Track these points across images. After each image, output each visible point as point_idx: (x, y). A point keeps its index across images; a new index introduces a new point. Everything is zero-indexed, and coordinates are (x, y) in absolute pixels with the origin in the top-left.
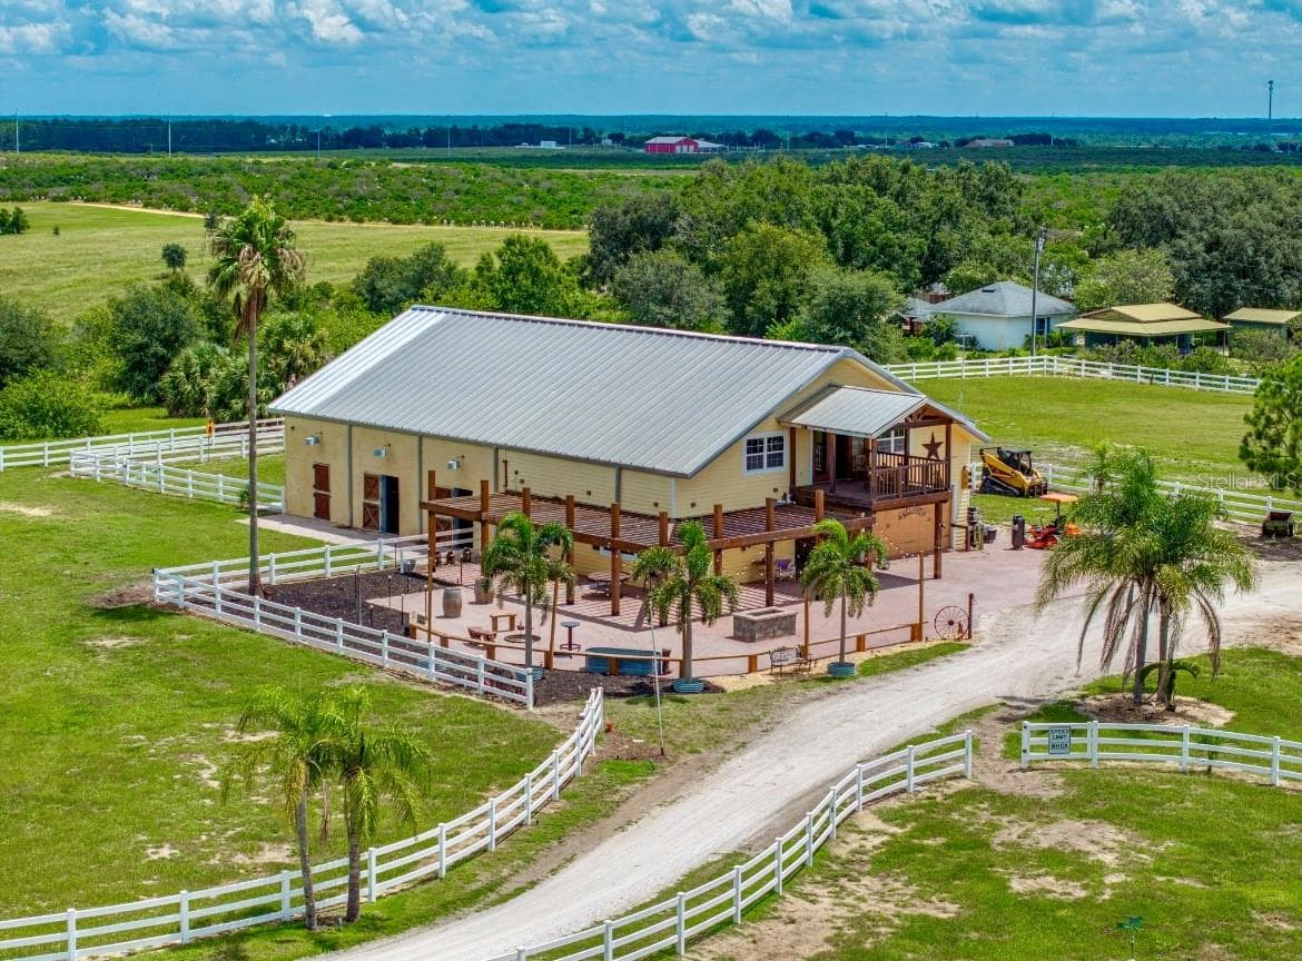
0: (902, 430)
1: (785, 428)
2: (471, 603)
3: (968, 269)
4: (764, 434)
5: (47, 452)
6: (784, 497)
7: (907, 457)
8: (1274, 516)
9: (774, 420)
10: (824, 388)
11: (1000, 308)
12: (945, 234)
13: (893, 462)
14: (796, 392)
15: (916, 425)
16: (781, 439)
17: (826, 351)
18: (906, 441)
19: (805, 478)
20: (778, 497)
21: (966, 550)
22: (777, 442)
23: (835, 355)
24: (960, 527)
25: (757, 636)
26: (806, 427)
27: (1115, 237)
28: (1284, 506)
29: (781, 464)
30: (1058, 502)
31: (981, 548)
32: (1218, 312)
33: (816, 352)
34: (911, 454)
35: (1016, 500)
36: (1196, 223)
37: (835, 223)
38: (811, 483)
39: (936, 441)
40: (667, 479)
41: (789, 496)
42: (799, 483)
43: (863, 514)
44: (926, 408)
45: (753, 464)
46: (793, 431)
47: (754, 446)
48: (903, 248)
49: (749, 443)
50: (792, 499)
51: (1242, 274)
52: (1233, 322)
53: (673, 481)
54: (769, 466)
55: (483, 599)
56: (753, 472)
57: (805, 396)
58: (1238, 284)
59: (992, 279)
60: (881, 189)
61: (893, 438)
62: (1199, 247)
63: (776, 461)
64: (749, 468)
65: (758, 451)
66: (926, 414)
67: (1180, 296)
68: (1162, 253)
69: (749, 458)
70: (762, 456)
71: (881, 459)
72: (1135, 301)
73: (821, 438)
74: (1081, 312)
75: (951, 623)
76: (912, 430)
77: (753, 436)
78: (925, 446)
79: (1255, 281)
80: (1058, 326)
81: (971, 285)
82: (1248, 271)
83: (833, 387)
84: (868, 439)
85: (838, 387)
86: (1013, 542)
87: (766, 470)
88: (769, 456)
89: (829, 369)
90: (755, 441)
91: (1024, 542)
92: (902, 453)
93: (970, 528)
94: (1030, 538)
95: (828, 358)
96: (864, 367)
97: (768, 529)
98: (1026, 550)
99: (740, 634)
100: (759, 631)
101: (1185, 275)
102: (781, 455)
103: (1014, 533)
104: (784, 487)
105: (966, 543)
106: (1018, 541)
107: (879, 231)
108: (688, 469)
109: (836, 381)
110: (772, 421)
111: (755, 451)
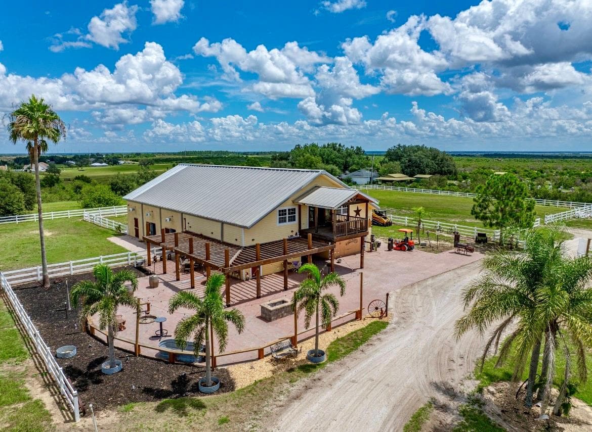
0: (347, 205)
1: (296, 205)
2: (147, 288)
3: (354, 167)
4: (286, 207)
5: (69, 214)
6: (296, 234)
7: (348, 216)
8: (479, 235)
9: (291, 202)
10: (313, 188)
11: (362, 175)
12: (349, 159)
13: (343, 219)
14: (300, 189)
15: (353, 203)
16: (294, 209)
17: (314, 172)
18: (348, 210)
19: (305, 226)
20: (294, 234)
21: (371, 251)
22: (292, 211)
23: (317, 173)
24: (368, 242)
25: (272, 318)
26: (304, 204)
27: (387, 159)
28: (484, 231)
29: (294, 220)
30: (406, 232)
31: (376, 250)
32: (411, 175)
33: (310, 172)
34: (350, 215)
35: (382, 228)
36: (405, 156)
37: (324, 157)
38: (308, 228)
39: (359, 209)
40: (241, 229)
41: (298, 233)
42: (303, 228)
43: (330, 243)
44: (358, 196)
45: (282, 220)
46: (300, 206)
47: (282, 213)
48: (339, 162)
49: (280, 211)
50: (300, 235)
51: (416, 167)
52: (416, 178)
53: (242, 229)
54: (289, 221)
55: (152, 286)
56: (282, 224)
57: (304, 191)
58: (416, 169)
59: (359, 169)
60: (335, 150)
61: (342, 208)
62: (407, 161)
63: (292, 219)
64: (280, 222)
65: (285, 215)
66: (358, 198)
67: (403, 172)
68: (398, 162)
69: (280, 218)
70: (286, 217)
71: (338, 218)
72: (393, 173)
73: (312, 209)
74: (380, 176)
75: (377, 308)
76: (350, 206)
77: (281, 208)
78: (355, 211)
79: (420, 169)
80: (375, 179)
81: (355, 170)
82: (418, 166)
83: (317, 187)
84: (332, 210)
85: (319, 187)
86: (388, 248)
87: (287, 223)
88: (289, 217)
89: (315, 179)
90: (282, 211)
91: (392, 247)
92: (346, 214)
93: (372, 243)
94: (394, 246)
95: (315, 174)
96: (330, 179)
97: (284, 254)
98: (394, 251)
99: (264, 315)
100: (274, 315)
101: (404, 167)
102: (294, 216)
103: (389, 244)
104: (296, 230)
105: (371, 248)
106: (390, 248)
107: (334, 158)
108: (248, 224)
109: (319, 185)
110: (290, 201)
111: (283, 215)
